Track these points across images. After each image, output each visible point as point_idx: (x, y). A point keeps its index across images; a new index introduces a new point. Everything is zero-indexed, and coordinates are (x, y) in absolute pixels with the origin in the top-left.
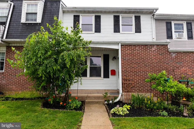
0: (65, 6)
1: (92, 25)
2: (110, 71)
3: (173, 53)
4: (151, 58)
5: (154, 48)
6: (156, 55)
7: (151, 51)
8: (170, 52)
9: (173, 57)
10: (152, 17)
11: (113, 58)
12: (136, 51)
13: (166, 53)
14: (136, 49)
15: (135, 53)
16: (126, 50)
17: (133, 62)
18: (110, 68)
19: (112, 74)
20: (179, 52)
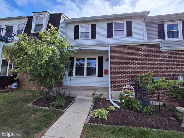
0: (67, 18)
1: (89, 32)
2: (103, 70)
3: (166, 52)
4: (140, 58)
5: (145, 48)
6: (147, 54)
7: (140, 51)
8: (162, 51)
9: (166, 56)
10: (144, 21)
11: (106, 60)
12: (126, 52)
13: (158, 53)
14: (125, 50)
15: (124, 54)
16: (116, 51)
17: (122, 62)
18: (103, 68)
19: (105, 73)
20: (172, 51)
